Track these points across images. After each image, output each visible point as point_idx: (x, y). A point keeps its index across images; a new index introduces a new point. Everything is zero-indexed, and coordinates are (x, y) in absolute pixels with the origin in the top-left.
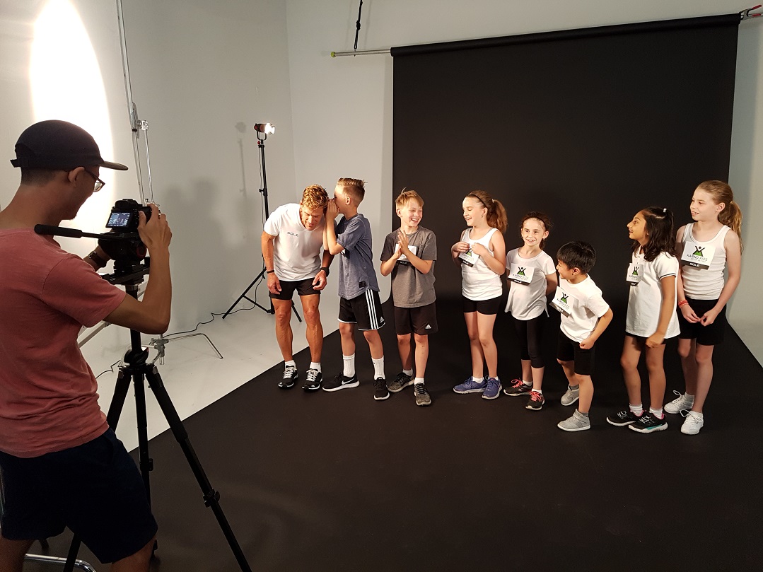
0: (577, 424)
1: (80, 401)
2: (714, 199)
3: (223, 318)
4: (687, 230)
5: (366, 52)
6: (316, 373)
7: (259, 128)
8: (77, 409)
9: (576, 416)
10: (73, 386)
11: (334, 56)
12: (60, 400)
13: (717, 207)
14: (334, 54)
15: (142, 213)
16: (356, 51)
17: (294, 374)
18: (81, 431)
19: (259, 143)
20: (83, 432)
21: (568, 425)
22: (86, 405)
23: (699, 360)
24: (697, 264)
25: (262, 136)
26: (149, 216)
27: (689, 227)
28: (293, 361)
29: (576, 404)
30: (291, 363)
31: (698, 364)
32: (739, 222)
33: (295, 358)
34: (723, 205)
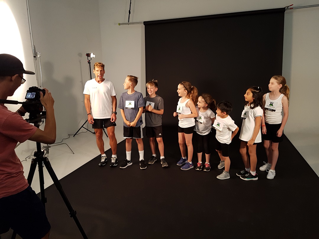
0: (224, 176)
1: (16, 175)
2: (278, 83)
3: (74, 136)
4: (267, 96)
5: (133, 23)
6: (115, 159)
7: (88, 55)
8: (15, 178)
9: (224, 173)
10: (13, 169)
11: (120, 25)
12: (7, 175)
13: (279, 86)
14: (120, 24)
15: (41, 92)
16: (129, 23)
17: (106, 160)
18: (17, 187)
19: (88, 61)
20: (17, 188)
21: (221, 177)
22: (19, 176)
23: (273, 149)
24: (271, 109)
25: (89, 58)
26: (44, 94)
27: (268, 94)
28: (105, 154)
29: (224, 169)
30: (104, 155)
31: (273, 150)
32: (288, 93)
33: (106, 153)
34: (281, 85)
